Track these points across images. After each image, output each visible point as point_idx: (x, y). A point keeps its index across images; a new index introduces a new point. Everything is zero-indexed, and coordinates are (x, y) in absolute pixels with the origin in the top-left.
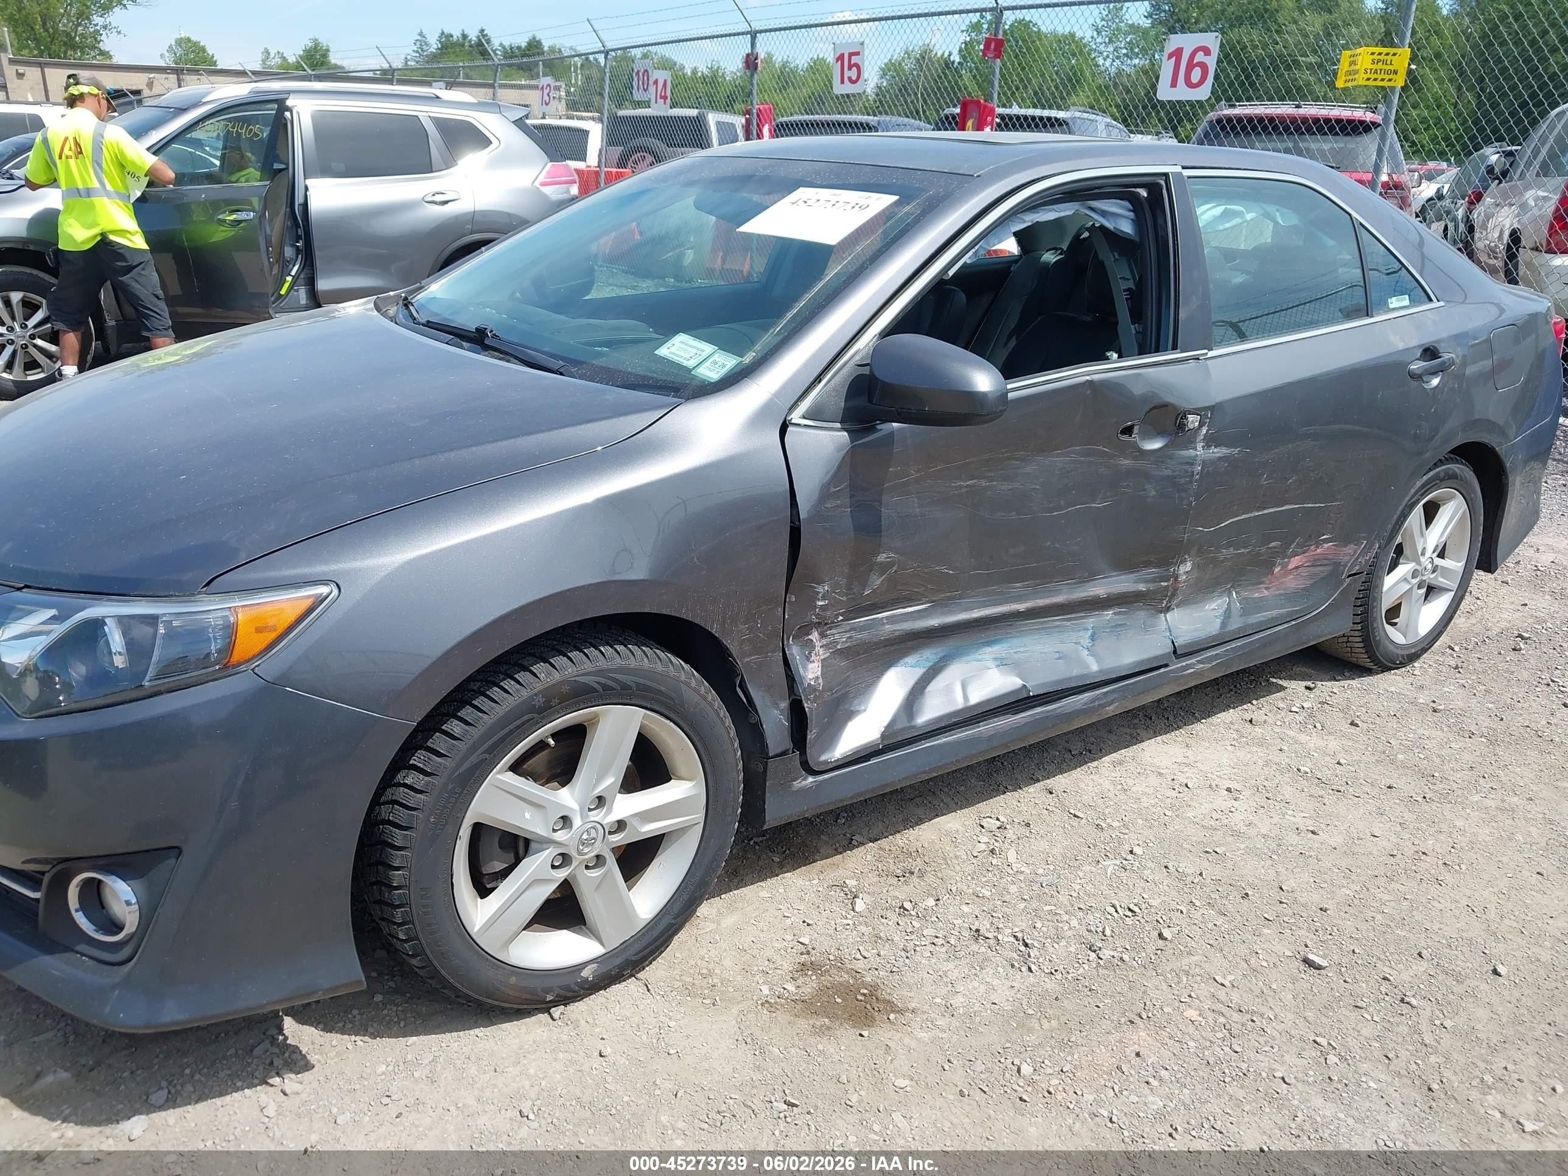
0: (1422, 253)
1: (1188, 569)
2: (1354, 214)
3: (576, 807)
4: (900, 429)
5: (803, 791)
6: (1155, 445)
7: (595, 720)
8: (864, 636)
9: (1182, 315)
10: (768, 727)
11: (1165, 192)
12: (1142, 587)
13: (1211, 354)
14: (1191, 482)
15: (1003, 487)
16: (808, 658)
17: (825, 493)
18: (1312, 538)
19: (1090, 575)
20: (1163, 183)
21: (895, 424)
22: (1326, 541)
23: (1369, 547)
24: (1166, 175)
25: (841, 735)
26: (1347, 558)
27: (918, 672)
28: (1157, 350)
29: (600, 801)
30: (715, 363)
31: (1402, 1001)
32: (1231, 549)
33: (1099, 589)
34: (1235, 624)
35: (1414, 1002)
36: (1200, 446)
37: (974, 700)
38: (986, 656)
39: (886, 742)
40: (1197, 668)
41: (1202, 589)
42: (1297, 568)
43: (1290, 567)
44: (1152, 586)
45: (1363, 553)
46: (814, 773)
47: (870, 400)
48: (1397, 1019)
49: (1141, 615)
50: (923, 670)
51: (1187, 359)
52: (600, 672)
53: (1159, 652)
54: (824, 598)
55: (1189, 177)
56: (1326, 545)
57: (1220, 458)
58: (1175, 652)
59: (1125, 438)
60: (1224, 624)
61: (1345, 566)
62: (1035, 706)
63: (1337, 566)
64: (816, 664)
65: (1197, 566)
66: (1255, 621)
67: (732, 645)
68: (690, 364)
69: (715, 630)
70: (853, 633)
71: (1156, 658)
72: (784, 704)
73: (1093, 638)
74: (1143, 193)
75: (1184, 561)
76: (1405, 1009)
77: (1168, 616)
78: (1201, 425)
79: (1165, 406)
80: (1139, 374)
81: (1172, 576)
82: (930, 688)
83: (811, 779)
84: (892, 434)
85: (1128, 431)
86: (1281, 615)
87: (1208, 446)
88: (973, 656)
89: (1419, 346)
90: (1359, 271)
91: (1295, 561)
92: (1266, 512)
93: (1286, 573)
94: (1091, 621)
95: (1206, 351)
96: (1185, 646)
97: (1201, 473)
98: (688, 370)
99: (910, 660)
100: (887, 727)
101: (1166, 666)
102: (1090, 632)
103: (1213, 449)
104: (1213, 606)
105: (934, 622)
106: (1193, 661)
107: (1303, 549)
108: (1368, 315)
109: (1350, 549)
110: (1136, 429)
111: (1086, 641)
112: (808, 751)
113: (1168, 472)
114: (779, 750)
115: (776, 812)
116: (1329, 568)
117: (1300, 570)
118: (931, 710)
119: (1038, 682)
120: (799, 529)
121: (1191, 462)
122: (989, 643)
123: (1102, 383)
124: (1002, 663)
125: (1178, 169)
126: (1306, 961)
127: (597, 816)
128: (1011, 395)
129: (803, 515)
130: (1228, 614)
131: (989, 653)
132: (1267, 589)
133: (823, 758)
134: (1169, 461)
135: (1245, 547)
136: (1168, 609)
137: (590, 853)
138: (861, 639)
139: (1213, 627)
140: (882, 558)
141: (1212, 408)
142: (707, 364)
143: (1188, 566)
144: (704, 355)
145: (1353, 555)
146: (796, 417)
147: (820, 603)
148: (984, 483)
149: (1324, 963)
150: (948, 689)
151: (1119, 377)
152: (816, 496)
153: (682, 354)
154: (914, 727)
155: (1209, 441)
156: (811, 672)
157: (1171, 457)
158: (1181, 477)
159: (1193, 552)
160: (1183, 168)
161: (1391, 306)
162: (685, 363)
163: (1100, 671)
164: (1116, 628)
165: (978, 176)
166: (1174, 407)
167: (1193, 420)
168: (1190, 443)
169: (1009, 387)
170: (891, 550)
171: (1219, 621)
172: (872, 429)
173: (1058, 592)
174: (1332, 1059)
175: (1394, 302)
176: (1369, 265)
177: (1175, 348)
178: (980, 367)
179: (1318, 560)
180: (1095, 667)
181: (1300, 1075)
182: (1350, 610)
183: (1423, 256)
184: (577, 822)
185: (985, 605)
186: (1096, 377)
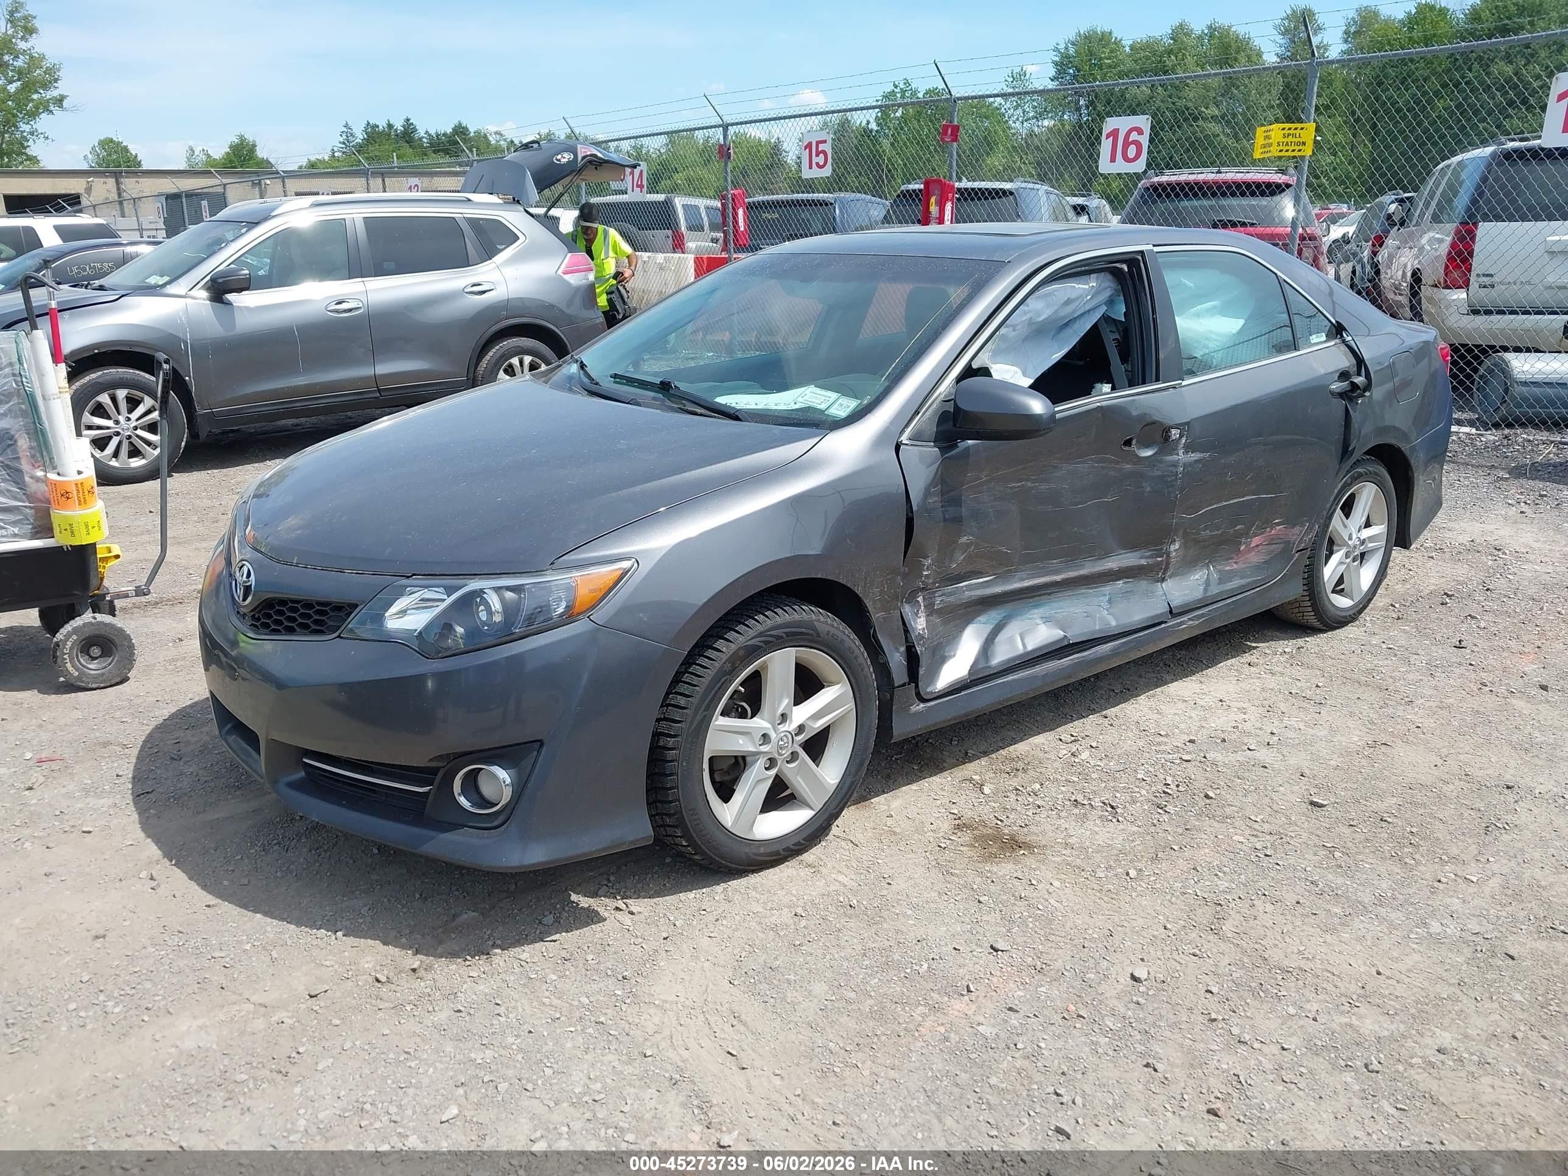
0: (1333, 300)
1: (1177, 547)
2: (1279, 273)
3: (768, 725)
4: (974, 445)
5: (917, 713)
6: (1148, 453)
7: (764, 666)
8: (951, 599)
9: (1161, 356)
10: (893, 665)
11: (1142, 265)
12: (1143, 562)
13: (1184, 383)
14: (1176, 479)
15: (1043, 487)
16: (917, 614)
17: (927, 493)
18: (1268, 523)
19: (1106, 555)
20: (1140, 258)
21: (969, 442)
22: (1278, 524)
23: (1311, 528)
24: (1142, 252)
25: (940, 673)
26: (1295, 537)
27: (988, 629)
28: (1144, 383)
29: (784, 717)
30: (842, 405)
31: (1381, 820)
32: (1208, 531)
33: (1112, 564)
34: (1215, 590)
35: (1389, 820)
36: (1181, 452)
37: (1030, 648)
38: (1035, 616)
39: (972, 678)
40: (1188, 626)
41: (1189, 564)
42: (1257, 546)
43: (1252, 546)
44: (1150, 561)
45: (1307, 533)
46: (923, 700)
47: (955, 426)
48: (1380, 830)
49: (1143, 584)
50: (992, 626)
51: (1167, 388)
52: (760, 635)
53: (1159, 611)
54: (928, 569)
55: (1157, 252)
56: (1278, 528)
57: (1196, 461)
58: (1171, 612)
59: (1127, 448)
60: (1205, 590)
61: (1294, 543)
62: (1073, 654)
63: (1287, 546)
64: (922, 619)
65: (1185, 546)
66: (1229, 588)
67: (869, 603)
68: (823, 407)
69: (859, 591)
70: (944, 598)
71: (1158, 616)
72: (903, 649)
73: (1110, 601)
74: (1125, 267)
75: (1173, 541)
76: (1384, 824)
77: (1164, 585)
78: (1181, 436)
79: (1154, 423)
80: (1134, 400)
81: (1164, 553)
82: (997, 639)
83: (922, 705)
84: (968, 448)
85: (1128, 443)
86: (1249, 583)
87: (1186, 452)
88: (1028, 616)
89: (1336, 371)
90: (1286, 316)
91: (1256, 541)
92: (1232, 502)
93: (1250, 550)
94: (1108, 589)
95: (1180, 382)
96: (1177, 607)
97: (1183, 473)
98: (822, 412)
99: (981, 619)
100: (972, 667)
101: (1166, 622)
102: (1107, 598)
103: (1190, 454)
104: (1197, 577)
105: (998, 589)
106: (1186, 619)
107: (1262, 529)
108: (1296, 349)
109: (1297, 530)
110: (1134, 442)
111: (1106, 605)
112: (920, 684)
113: (1160, 473)
114: (901, 683)
115: (901, 728)
116: (1282, 546)
117: (1260, 547)
118: (1001, 655)
119: (1076, 634)
120: (913, 519)
121: (1175, 465)
122: (1036, 607)
123: (1108, 407)
124: (1047, 620)
125: (1150, 247)
126: (1312, 803)
127: (783, 728)
128: (1058, 416)
129: (915, 508)
130: (1207, 583)
131: (1037, 613)
132: (1236, 563)
133: (929, 690)
134: (1159, 464)
135: (1218, 530)
136: (1163, 580)
137: (786, 753)
138: (949, 602)
139: (1198, 593)
140: (964, 540)
141: (1188, 423)
142: (836, 406)
143: (1177, 546)
144: (831, 401)
145: (1300, 535)
146: (904, 439)
147: (925, 573)
148: (1029, 484)
149: (1325, 803)
150: (1011, 640)
151: (1120, 403)
152: (921, 494)
153: (814, 400)
154: (990, 667)
155: (1188, 449)
156: (920, 624)
157: (1161, 462)
158: (1169, 476)
159: (1181, 532)
160: (1154, 246)
161: (1312, 342)
162: (819, 407)
163: (1117, 626)
164: (1127, 594)
165: (1009, 262)
166: (1161, 424)
167: (1175, 433)
168: (1173, 450)
169: (1056, 409)
170: (970, 534)
171: (1202, 588)
172: (955, 446)
173: (1083, 567)
174: (1337, 854)
175: (1314, 339)
176: (1293, 310)
177: (1157, 380)
178: (1036, 397)
179: (1273, 539)
180: (1114, 623)
181: (1317, 865)
182: (1301, 582)
183: (1333, 303)
184: (773, 735)
185: (1032, 577)
186: (1104, 403)
